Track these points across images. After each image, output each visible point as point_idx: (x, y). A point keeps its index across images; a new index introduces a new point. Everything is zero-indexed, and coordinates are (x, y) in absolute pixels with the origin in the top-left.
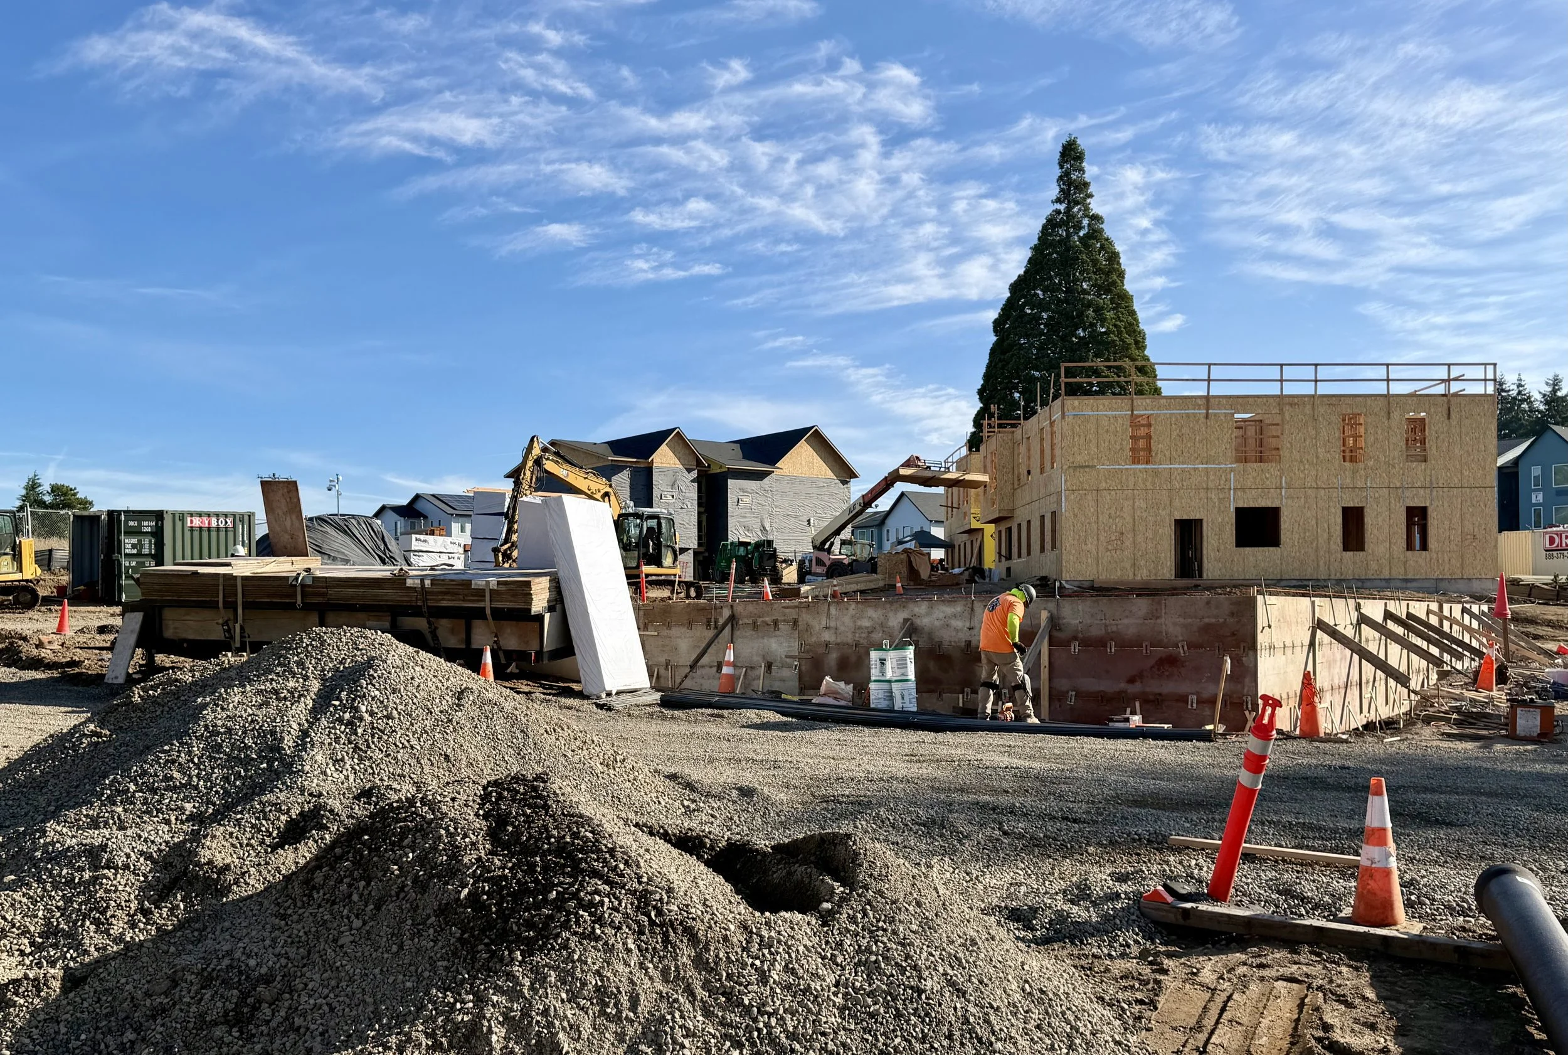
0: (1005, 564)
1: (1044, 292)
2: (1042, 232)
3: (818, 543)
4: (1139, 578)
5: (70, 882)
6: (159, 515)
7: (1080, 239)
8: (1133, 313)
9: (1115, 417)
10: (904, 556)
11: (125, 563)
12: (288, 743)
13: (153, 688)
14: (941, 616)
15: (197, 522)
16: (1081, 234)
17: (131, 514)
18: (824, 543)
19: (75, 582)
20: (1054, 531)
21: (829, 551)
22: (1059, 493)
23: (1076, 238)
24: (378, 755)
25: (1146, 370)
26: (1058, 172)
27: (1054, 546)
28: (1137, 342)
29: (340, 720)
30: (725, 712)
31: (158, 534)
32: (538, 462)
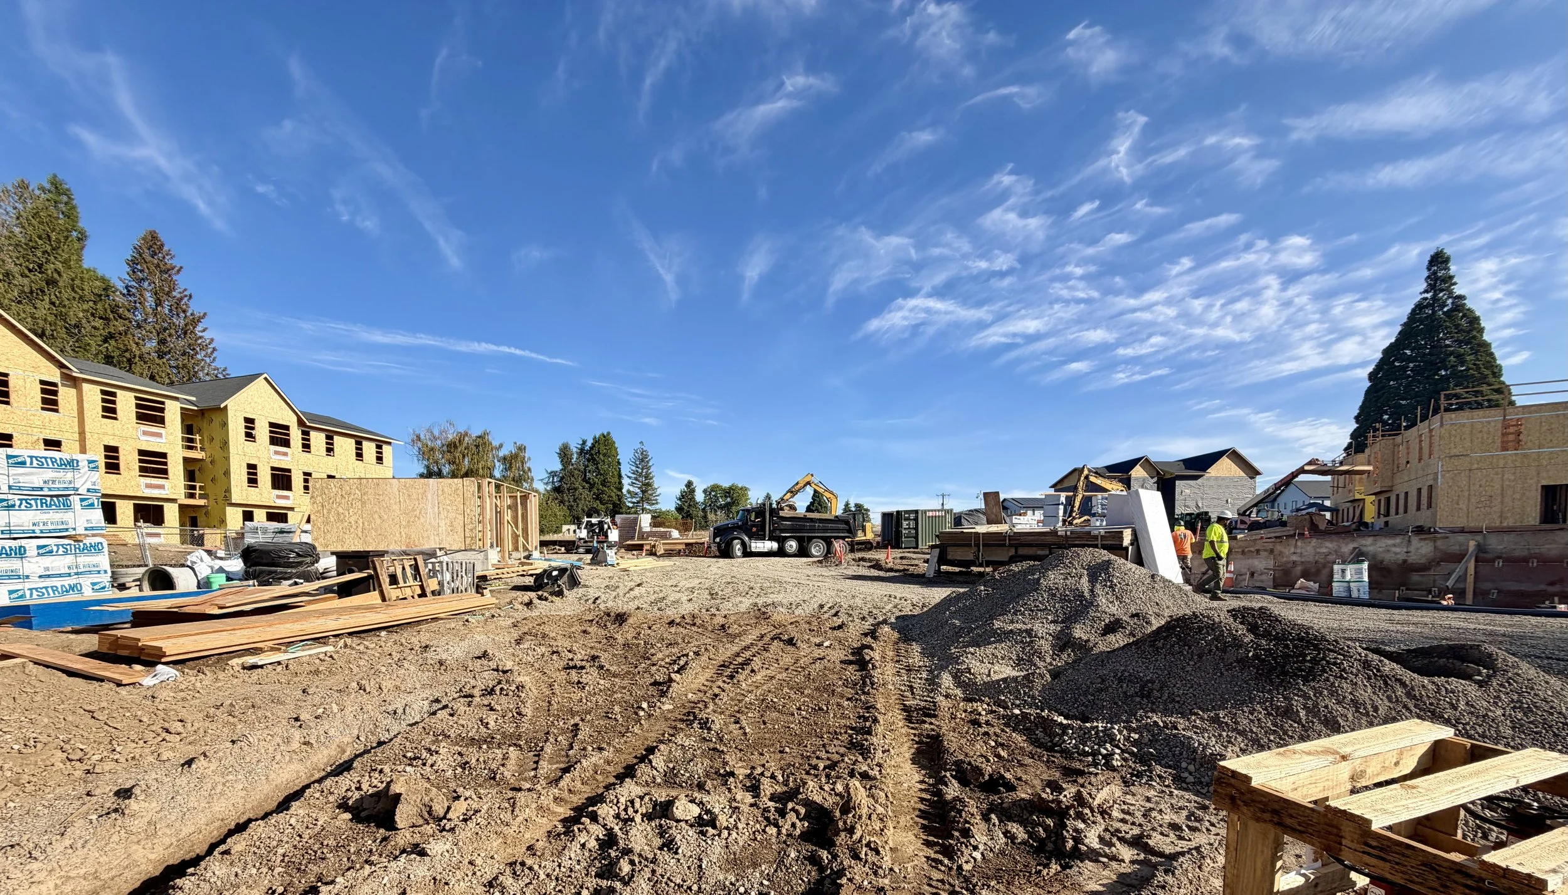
0: (1383, 519)
1: (1412, 351)
2: (1411, 314)
3: (1241, 512)
4: (1505, 524)
5: (1022, 642)
6: (916, 512)
7: (1444, 313)
8: (1492, 354)
9: (1489, 422)
10: (1307, 517)
11: (904, 532)
12: (1086, 594)
13: (1004, 573)
14: (1384, 545)
15: (931, 514)
16: (1445, 309)
17: (906, 512)
18: (1246, 511)
19: (883, 540)
20: (1430, 497)
21: (1249, 515)
22: (1436, 474)
23: (1441, 313)
24: (1127, 600)
25: (1503, 390)
26: (1426, 274)
27: (1430, 506)
28: (1494, 373)
29: (1106, 585)
30: (1241, 596)
31: (916, 519)
32: (1087, 477)
